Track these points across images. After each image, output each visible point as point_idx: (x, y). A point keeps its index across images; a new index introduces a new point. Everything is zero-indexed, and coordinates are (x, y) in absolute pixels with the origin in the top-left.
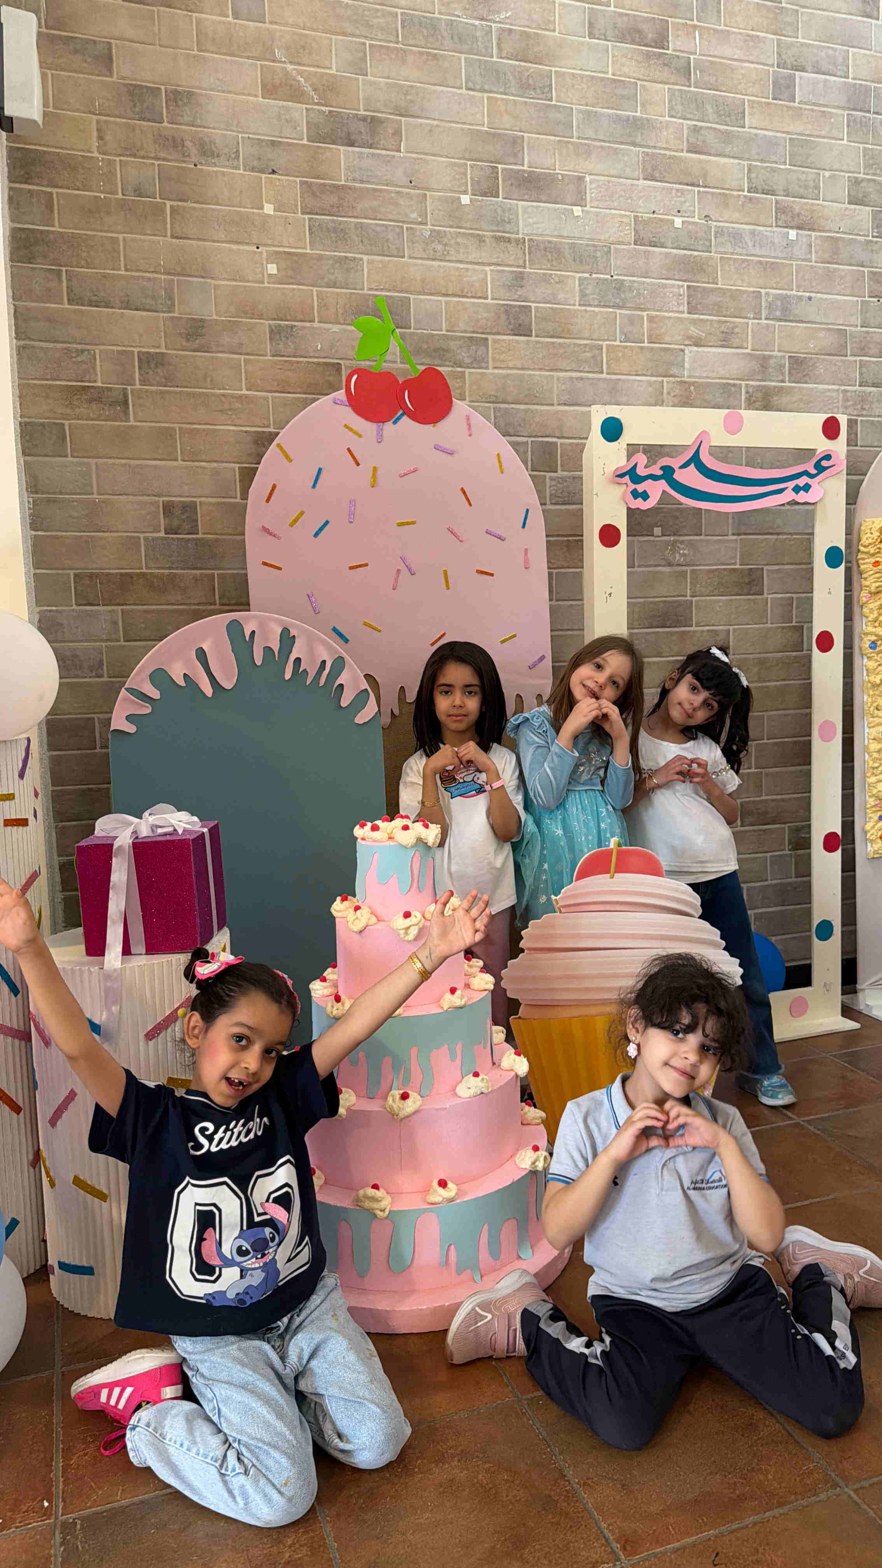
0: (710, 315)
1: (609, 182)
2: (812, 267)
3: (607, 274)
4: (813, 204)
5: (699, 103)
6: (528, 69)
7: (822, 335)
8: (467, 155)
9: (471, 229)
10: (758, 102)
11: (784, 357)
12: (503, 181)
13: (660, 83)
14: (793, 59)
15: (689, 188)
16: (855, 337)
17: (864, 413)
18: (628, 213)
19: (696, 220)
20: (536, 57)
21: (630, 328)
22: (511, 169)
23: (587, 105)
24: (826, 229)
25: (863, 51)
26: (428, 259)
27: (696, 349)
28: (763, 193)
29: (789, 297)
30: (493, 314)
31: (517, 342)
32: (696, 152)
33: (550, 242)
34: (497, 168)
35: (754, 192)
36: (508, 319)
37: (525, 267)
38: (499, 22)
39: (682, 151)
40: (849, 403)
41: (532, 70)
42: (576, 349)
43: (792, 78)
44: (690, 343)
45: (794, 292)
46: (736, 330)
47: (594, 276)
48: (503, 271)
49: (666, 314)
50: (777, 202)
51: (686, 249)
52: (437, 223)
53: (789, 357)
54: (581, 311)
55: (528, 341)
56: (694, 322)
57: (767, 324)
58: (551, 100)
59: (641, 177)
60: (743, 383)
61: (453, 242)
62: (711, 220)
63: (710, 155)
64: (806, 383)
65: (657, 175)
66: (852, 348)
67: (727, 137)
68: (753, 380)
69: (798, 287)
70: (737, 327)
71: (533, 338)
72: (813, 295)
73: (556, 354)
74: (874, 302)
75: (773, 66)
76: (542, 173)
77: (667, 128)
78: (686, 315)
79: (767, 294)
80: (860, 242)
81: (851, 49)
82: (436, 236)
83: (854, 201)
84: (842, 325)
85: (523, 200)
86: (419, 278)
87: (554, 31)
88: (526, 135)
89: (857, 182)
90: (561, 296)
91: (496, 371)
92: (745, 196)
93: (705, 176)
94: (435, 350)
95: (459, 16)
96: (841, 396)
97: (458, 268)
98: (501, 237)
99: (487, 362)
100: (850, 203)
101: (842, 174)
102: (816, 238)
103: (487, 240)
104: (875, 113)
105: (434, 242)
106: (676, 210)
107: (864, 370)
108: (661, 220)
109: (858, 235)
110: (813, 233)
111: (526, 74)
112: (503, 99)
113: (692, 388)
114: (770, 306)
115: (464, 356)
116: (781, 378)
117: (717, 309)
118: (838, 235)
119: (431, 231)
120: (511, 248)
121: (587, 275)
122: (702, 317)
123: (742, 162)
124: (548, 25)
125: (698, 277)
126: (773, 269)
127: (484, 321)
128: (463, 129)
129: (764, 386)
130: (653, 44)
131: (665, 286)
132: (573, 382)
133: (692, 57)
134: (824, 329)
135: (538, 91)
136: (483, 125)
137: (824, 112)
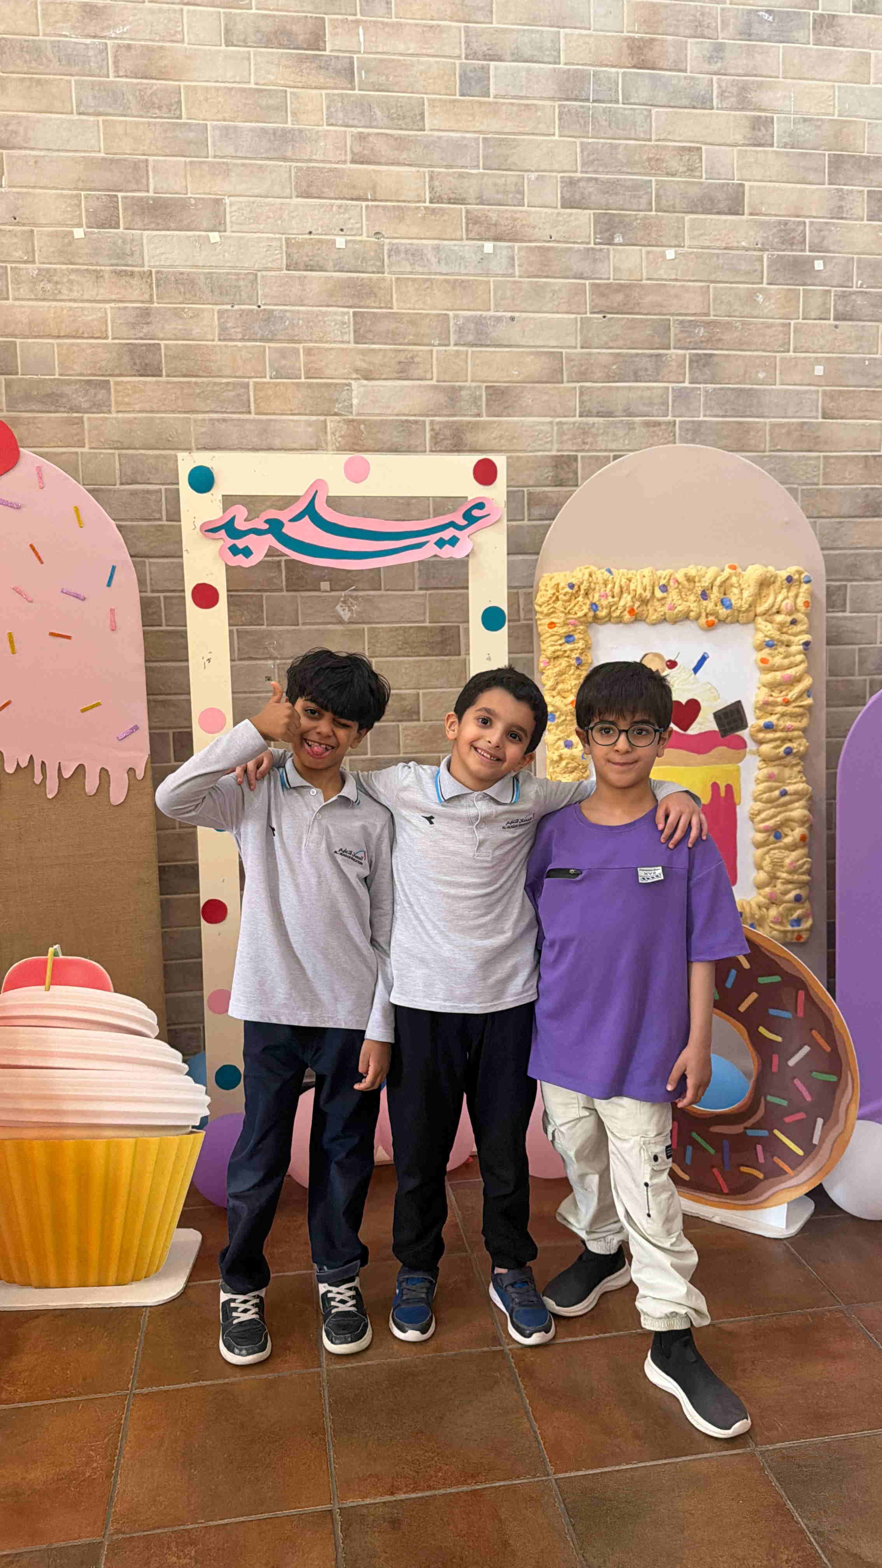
0: (381, 344)
1: (253, 203)
2: (515, 282)
3: (254, 305)
4: (512, 211)
5: (364, 108)
6: (153, 85)
7: (529, 359)
8: (80, 185)
9: (86, 264)
10: (440, 100)
11: (479, 387)
12: (125, 210)
13: (316, 88)
14: (485, 49)
15: (354, 203)
16: (572, 360)
17: (587, 447)
18: (277, 236)
19: (364, 238)
20: (160, 72)
21: (284, 362)
22: (133, 197)
23: (224, 120)
24: (533, 238)
25: (577, 31)
26: (36, 300)
27: (365, 382)
28: (449, 203)
29: (485, 318)
30: (114, 354)
31: (145, 383)
32: (362, 163)
33: (182, 273)
34: (116, 196)
35: (438, 202)
36: (133, 359)
37: (151, 301)
38: (116, 38)
39: (345, 162)
40: (569, 436)
41: (155, 87)
42: (216, 388)
43: (485, 70)
44: (358, 376)
45: (491, 313)
46: (417, 360)
47: (236, 307)
48: (126, 308)
49: (327, 345)
50: (467, 212)
51: (351, 272)
52: (45, 261)
53: (487, 387)
54: (219, 346)
55: (157, 382)
56: (363, 352)
57: (457, 351)
58: (180, 117)
59: (294, 194)
60: (428, 420)
61: (65, 280)
62: (383, 236)
63: (379, 163)
64: (509, 416)
65: (313, 192)
66: (569, 375)
67: (401, 143)
68: (439, 416)
69: (496, 305)
70: (417, 355)
71: (164, 379)
72: (516, 314)
73: (191, 395)
74: (597, 319)
75: (459, 57)
76: (170, 199)
77: (325, 136)
78: (352, 345)
79: (456, 316)
80: (579, 250)
81: (562, 30)
82: (47, 275)
83: (567, 204)
84: (553, 347)
85: (148, 229)
86: (25, 321)
87: (182, 41)
88: (151, 158)
89: (572, 183)
90: (196, 331)
91: (120, 415)
92: (426, 208)
93: (374, 189)
94: (48, 396)
95: (66, 36)
96: (555, 428)
97: (71, 308)
98: (121, 271)
99: (110, 405)
100: (563, 207)
101: (554, 174)
102: (520, 249)
103: (106, 276)
104: (594, 101)
105: (42, 280)
106: (338, 229)
107: (585, 398)
108: (320, 241)
109: (574, 243)
110: (517, 245)
111: (149, 92)
112: (121, 122)
113: (362, 426)
114: (460, 330)
115: (82, 401)
116: (475, 411)
117: (392, 337)
118: (551, 244)
119: (39, 270)
120: (135, 282)
121: (229, 307)
122: (374, 346)
123: (422, 169)
124: (174, 37)
125: (368, 302)
126: (464, 288)
127: (104, 363)
128: (73, 159)
129: (454, 422)
130: (305, 46)
131: (325, 314)
132: (213, 424)
133: (355, 56)
134: (531, 353)
135: (164, 109)
136: (99, 151)
137: (527, 105)
